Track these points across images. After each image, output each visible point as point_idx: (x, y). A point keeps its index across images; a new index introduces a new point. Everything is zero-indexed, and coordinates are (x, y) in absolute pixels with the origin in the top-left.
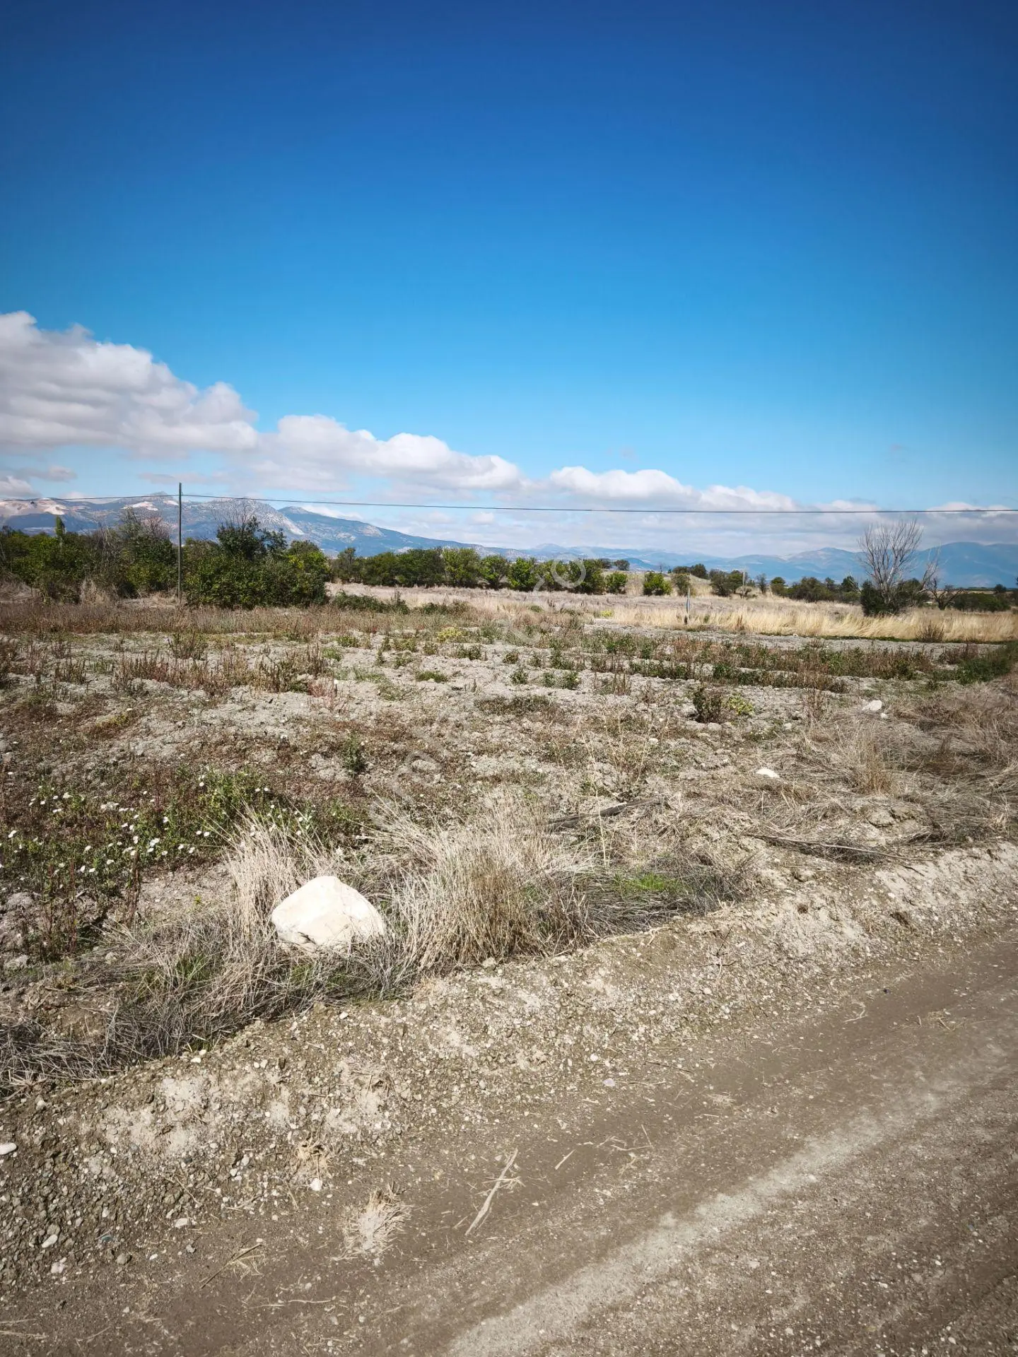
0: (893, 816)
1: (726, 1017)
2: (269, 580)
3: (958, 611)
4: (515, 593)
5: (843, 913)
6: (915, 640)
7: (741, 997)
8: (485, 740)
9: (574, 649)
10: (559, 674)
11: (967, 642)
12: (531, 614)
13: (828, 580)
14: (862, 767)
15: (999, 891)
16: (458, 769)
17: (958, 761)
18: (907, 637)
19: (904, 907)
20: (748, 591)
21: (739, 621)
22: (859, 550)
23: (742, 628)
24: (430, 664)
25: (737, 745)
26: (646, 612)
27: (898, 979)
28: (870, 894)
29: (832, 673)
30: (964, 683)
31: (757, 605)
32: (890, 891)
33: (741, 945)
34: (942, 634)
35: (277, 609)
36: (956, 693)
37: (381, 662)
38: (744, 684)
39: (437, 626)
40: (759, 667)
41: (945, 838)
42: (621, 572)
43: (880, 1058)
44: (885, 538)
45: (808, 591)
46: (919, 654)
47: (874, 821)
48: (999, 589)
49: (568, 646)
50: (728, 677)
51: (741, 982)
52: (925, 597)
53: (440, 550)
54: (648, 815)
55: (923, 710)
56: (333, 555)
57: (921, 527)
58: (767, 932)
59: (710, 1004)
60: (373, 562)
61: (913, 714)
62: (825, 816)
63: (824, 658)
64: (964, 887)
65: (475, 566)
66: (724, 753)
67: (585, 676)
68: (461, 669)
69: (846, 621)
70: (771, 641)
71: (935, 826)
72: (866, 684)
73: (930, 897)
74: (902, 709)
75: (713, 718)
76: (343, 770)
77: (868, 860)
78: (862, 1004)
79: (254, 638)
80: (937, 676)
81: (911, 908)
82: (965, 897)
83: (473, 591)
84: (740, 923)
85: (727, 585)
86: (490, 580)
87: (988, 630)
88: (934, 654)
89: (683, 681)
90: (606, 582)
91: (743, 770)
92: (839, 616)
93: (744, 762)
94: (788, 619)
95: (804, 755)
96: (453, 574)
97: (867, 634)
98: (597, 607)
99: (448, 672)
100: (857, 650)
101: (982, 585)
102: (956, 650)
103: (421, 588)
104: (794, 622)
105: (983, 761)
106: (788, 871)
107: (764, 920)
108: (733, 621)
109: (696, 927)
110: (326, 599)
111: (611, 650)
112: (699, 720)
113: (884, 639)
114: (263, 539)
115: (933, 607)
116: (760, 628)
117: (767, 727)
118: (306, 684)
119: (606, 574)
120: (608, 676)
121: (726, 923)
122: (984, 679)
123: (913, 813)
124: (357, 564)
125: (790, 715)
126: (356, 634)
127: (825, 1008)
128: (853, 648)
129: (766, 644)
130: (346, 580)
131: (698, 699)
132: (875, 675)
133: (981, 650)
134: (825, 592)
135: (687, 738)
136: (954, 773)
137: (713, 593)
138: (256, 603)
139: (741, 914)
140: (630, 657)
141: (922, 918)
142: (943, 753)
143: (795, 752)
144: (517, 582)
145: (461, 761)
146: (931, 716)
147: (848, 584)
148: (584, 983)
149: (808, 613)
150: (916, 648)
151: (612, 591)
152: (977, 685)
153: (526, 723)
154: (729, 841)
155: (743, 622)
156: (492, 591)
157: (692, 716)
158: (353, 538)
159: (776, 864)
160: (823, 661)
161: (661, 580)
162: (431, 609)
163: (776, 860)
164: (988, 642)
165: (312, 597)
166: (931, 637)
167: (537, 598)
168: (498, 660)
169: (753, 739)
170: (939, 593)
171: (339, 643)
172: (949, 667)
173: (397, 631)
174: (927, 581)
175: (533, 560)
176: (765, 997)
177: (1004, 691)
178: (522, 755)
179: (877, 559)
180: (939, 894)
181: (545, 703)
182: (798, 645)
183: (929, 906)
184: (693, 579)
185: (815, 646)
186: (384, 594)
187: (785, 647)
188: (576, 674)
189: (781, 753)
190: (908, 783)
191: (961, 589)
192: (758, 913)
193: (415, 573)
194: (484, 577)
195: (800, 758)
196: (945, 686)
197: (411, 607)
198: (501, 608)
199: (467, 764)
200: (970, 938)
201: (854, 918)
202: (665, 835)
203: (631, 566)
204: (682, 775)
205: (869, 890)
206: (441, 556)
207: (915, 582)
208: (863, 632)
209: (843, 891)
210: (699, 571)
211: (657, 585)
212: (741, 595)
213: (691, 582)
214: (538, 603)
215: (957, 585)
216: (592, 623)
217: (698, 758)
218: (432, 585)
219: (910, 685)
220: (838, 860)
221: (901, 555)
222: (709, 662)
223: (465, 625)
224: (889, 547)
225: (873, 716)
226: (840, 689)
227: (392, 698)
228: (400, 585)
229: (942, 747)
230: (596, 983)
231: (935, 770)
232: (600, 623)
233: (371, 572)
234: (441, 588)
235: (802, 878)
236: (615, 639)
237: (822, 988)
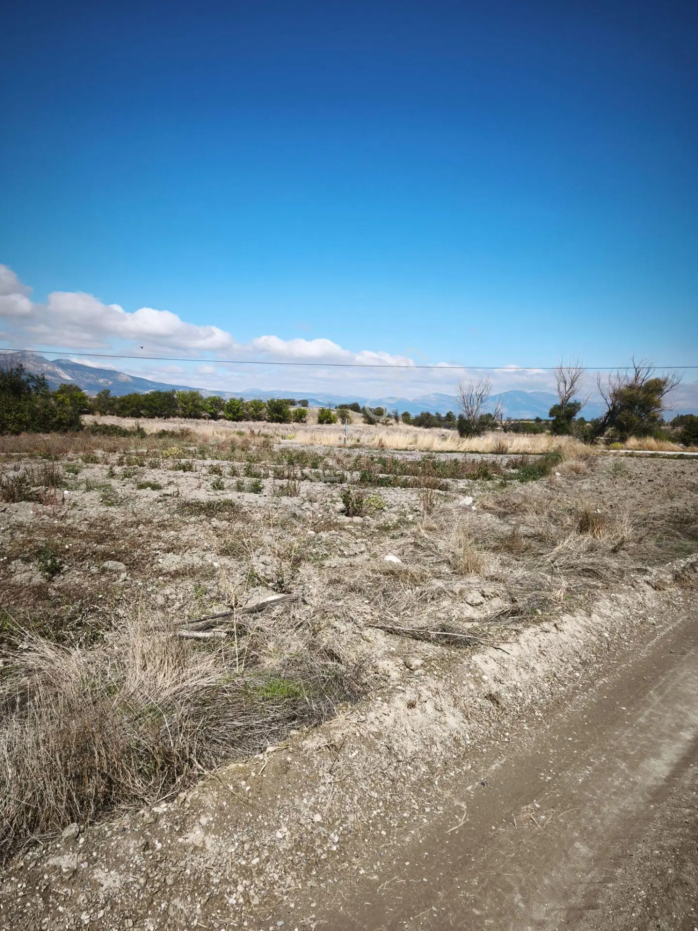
0: (483, 596)
1: (334, 848)
2: (34, 413)
3: (515, 434)
4: (229, 423)
5: (445, 702)
6: (491, 453)
7: (352, 817)
8: (178, 539)
9: (263, 462)
10: (248, 481)
11: (521, 454)
12: (237, 437)
13: (437, 414)
14: (460, 551)
15: (565, 660)
16: (148, 566)
17: (524, 542)
18: (486, 451)
19: (495, 688)
20: (387, 421)
21: (380, 441)
22: (456, 395)
23: (382, 446)
24: (150, 475)
25: (372, 534)
26: (318, 436)
27: (493, 767)
28: (468, 679)
29: (440, 477)
30: (522, 481)
31: (393, 430)
32: (484, 674)
33: (354, 754)
34: (507, 449)
35: (41, 435)
36: (519, 489)
37: (112, 475)
38: (382, 486)
39: (165, 446)
40: (392, 473)
41: (522, 613)
42: (303, 408)
43: (481, 881)
44: (471, 388)
45: (425, 421)
46: (494, 463)
47: (469, 601)
48: (538, 420)
49: (260, 460)
50: (370, 481)
51: (352, 799)
52: (496, 425)
53: (174, 391)
54: (287, 611)
55: (499, 503)
56: (93, 395)
57: (492, 381)
58: (379, 735)
59: (319, 834)
60: (124, 400)
61: (493, 506)
62: (433, 599)
63: (435, 466)
64: (540, 660)
65: (200, 404)
66: (362, 542)
67: (267, 484)
68: (174, 479)
69: (449, 440)
70: (401, 454)
71: (514, 601)
72: (462, 484)
73: (515, 675)
74: (486, 503)
75: (356, 513)
76: (40, 573)
77: (467, 643)
78: (463, 805)
79: (12, 457)
80: (506, 477)
81: (501, 687)
82: (541, 668)
83: (199, 421)
84: (354, 729)
85: (373, 417)
86: (211, 413)
87: (533, 446)
88: (503, 462)
89: (338, 485)
90: (293, 415)
91: (375, 556)
92: (444, 437)
93: (376, 549)
94: (411, 440)
95: (419, 543)
96: (184, 409)
97: (462, 449)
98: (286, 432)
99: (163, 482)
100: (456, 460)
101: (527, 417)
102: (516, 460)
103: (161, 419)
104: (416, 442)
105: (540, 541)
106: (401, 662)
107: (377, 723)
108: (376, 441)
109: (313, 742)
110: (82, 427)
111: (291, 463)
112: (347, 515)
113: (472, 452)
114: (28, 381)
115: (500, 431)
116: (395, 446)
117: (396, 518)
118: (38, 495)
119: (292, 409)
120: (284, 482)
121: (340, 732)
122: (534, 479)
123: (498, 592)
124: (111, 401)
125: (412, 509)
126: (99, 453)
127: (430, 815)
128: (453, 459)
129: (398, 457)
130: (103, 413)
131: (346, 499)
132: (467, 478)
133: (531, 459)
134: (436, 422)
135: (336, 531)
136: (522, 552)
137: (365, 422)
138: (23, 430)
139: (355, 721)
140: (303, 467)
141: (509, 695)
142: (513, 537)
143: (413, 541)
144: (230, 415)
145: (150, 559)
146: (505, 507)
147: (449, 416)
148: (180, 840)
149: (425, 435)
150: (490, 458)
151: (297, 421)
152: (530, 483)
153: (215, 522)
154: (354, 633)
155: (383, 442)
156: (213, 421)
157: (342, 512)
158: (110, 383)
159: (392, 653)
160: (434, 468)
161: (330, 414)
162: (163, 434)
163: (392, 649)
164: (534, 454)
165: (71, 425)
166: (500, 451)
167: (244, 426)
168: (204, 471)
169: (384, 529)
170: (504, 422)
171: (83, 460)
172: (513, 471)
173: (133, 451)
174: (496, 414)
175: (242, 400)
176: (375, 812)
177: (547, 487)
178: (204, 550)
179: (467, 400)
180: (521, 670)
181: (232, 505)
182: (418, 457)
183: (514, 683)
184: (351, 413)
185: (429, 458)
186: (128, 423)
187: (410, 458)
188: (260, 481)
189: (402, 542)
190: (492, 564)
191: (516, 420)
192: (372, 715)
193: (155, 408)
194: (206, 411)
195: (416, 545)
196: (511, 484)
197: (148, 433)
198: (215, 433)
199: (155, 561)
200: (547, 711)
201: (455, 706)
202: (301, 629)
203: (310, 404)
204: (327, 563)
205: (468, 675)
206: (175, 396)
207: (489, 415)
208: (459, 448)
209: (446, 680)
210: (355, 408)
211: (327, 417)
212: (383, 423)
213: (350, 415)
214: (243, 430)
215: (514, 418)
216: (280, 443)
217: (342, 548)
218: (169, 417)
219: (489, 484)
220: (443, 645)
221: (481, 398)
222: (358, 470)
223: (187, 446)
224: (474, 393)
225: (466, 509)
226: (445, 488)
227: (111, 504)
228: (145, 417)
229: (513, 533)
230: (195, 836)
231: (510, 549)
232: (285, 443)
233: (123, 408)
234: (175, 419)
235: (412, 668)
236: (294, 455)
237: (428, 790)
